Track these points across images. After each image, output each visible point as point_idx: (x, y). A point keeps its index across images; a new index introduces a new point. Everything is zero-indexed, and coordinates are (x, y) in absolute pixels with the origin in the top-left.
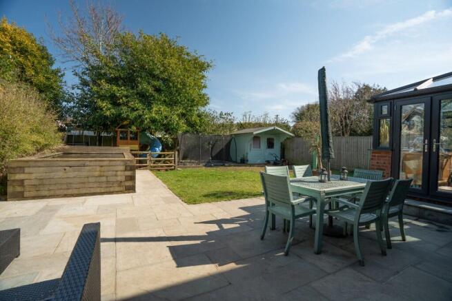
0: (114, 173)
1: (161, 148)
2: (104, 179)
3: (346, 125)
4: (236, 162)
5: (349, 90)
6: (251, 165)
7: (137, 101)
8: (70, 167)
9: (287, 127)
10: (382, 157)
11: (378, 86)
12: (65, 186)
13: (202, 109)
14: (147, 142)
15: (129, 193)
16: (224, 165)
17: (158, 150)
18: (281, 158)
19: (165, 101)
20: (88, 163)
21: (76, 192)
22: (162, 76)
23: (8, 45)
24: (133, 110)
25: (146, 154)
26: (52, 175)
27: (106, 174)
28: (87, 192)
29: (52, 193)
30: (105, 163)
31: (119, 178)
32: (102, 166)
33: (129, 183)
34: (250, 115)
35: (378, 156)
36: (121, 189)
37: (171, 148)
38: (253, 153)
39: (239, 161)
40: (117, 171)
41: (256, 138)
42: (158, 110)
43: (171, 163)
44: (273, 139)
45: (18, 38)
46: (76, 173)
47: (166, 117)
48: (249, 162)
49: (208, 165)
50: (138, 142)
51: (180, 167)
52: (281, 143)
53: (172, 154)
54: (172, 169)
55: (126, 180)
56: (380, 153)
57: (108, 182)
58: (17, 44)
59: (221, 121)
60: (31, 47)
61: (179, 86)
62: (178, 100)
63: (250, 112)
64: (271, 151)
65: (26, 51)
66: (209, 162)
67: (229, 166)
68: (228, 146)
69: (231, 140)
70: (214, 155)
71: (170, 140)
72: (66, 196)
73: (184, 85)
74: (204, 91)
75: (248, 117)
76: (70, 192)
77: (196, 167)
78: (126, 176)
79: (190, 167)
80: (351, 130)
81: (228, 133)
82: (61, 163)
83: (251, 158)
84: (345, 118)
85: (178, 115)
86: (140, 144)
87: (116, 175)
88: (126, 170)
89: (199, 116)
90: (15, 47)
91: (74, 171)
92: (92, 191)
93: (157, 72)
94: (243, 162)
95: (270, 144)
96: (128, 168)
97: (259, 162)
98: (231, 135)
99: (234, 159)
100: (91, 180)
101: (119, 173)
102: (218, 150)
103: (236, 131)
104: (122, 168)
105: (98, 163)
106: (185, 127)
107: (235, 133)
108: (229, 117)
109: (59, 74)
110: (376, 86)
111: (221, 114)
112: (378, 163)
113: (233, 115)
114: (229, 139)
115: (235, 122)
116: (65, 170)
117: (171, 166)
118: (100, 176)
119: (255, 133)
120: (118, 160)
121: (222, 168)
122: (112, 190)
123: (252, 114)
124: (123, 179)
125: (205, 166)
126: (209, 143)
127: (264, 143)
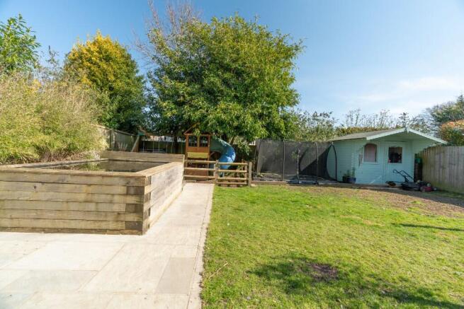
0: (109, 197)
1: (234, 157)
2: (92, 207)
4: (335, 180)
6: (361, 187)
7: (202, 98)
8: (43, 183)
12: (33, 214)
13: (288, 109)
14: (220, 149)
15: (132, 234)
16: (317, 184)
17: (231, 160)
18: (416, 179)
19: (236, 96)
20: (69, 179)
21: (49, 224)
22: (234, 66)
23: (96, 54)
24: (197, 108)
25: (213, 164)
26: (16, 194)
27: (96, 198)
28: (66, 226)
29: (15, 223)
30: (95, 180)
31: (116, 208)
32: (90, 185)
33: (132, 218)
34: (358, 115)
36: (121, 226)
37: (248, 158)
38: (364, 169)
39: (340, 178)
40: (113, 195)
41: (371, 146)
42: (227, 109)
43: (243, 177)
44: (400, 149)
45: (105, 46)
46: (52, 193)
47: (238, 118)
48: (357, 182)
49: (293, 182)
50: (208, 149)
51: (256, 183)
52: (416, 155)
53: (245, 165)
54: (244, 185)
55: (127, 212)
57: (98, 212)
58: (103, 52)
59: (316, 124)
60: (116, 54)
61: (254, 76)
62: (254, 95)
63: (359, 110)
64: (398, 166)
65: (111, 58)
66: (295, 178)
67: (326, 186)
68: (324, 157)
69: (329, 149)
70: (302, 169)
71: (247, 149)
72: (33, 230)
73: (262, 74)
74: (292, 86)
75: (355, 117)
76: (40, 224)
77: (277, 184)
78: (128, 205)
79: (268, 184)
81: (325, 140)
82: (29, 177)
83: (360, 176)
85: (253, 115)
86: (211, 152)
87: (111, 202)
88: (127, 194)
89: (285, 118)
90: (101, 56)
91: (49, 190)
92: (73, 225)
93: (227, 60)
94: (348, 181)
95: (395, 156)
96: (132, 191)
97: (373, 182)
98: (329, 143)
99: (332, 175)
100: (73, 206)
101: (116, 198)
102: (310, 163)
103: (336, 138)
104: (122, 190)
105: (84, 179)
106: (263, 132)
107: (335, 139)
108: (327, 119)
109: (143, 81)
111: (315, 116)
113: (331, 116)
114: (325, 147)
115: (336, 125)
116: (35, 187)
117: (243, 181)
118: (86, 201)
119: (369, 138)
120: (115, 176)
121: (315, 187)
122: (104, 225)
123: (361, 113)
124: (123, 209)
125: (289, 183)
126: (297, 153)
127: (383, 155)
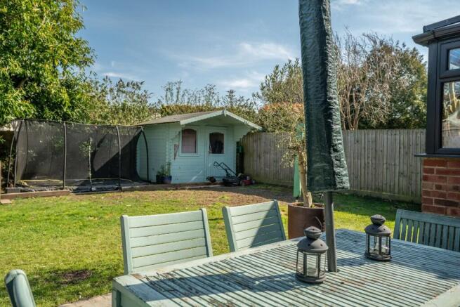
3: (353, 111)
4: (148, 181)
5: (358, 48)
6: (177, 187)
9: (250, 114)
10: (447, 172)
11: (404, 46)
13: (75, 71)
16: (119, 189)
18: (238, 172)
34: (178, 89)
35: (439, 172)
38: (180, 163)
39: (153, 178)
41: (189, 133)
44: (221, 136)
48: (173, 182)
49: (83, 189)
51: (11, 198)
52: (238, 143)
56: (443, 163)
63: (180, 82)
64: (219, 158)
66: (86, 183)
69: (137, 137)
70: (97, 168)
75: (175, 92)
79: (36, 196)
80: (361, 119)
81: (134, 123)
83: (177, 173)
84: (351, 100)
89: (68, 85)
94: (163, 181)
95: (217, 145)
97: (193, 179)
98: (137, 128)
99: (142, 175)
102: (108, 158)
108: (137, 92)
110: (400, 45)
112: (439, 187)
114: (133, 134)
119: (183, 122)
121: (116, 194)
125: (75, 192)
126: (88, 144)
127: (203, 143)
